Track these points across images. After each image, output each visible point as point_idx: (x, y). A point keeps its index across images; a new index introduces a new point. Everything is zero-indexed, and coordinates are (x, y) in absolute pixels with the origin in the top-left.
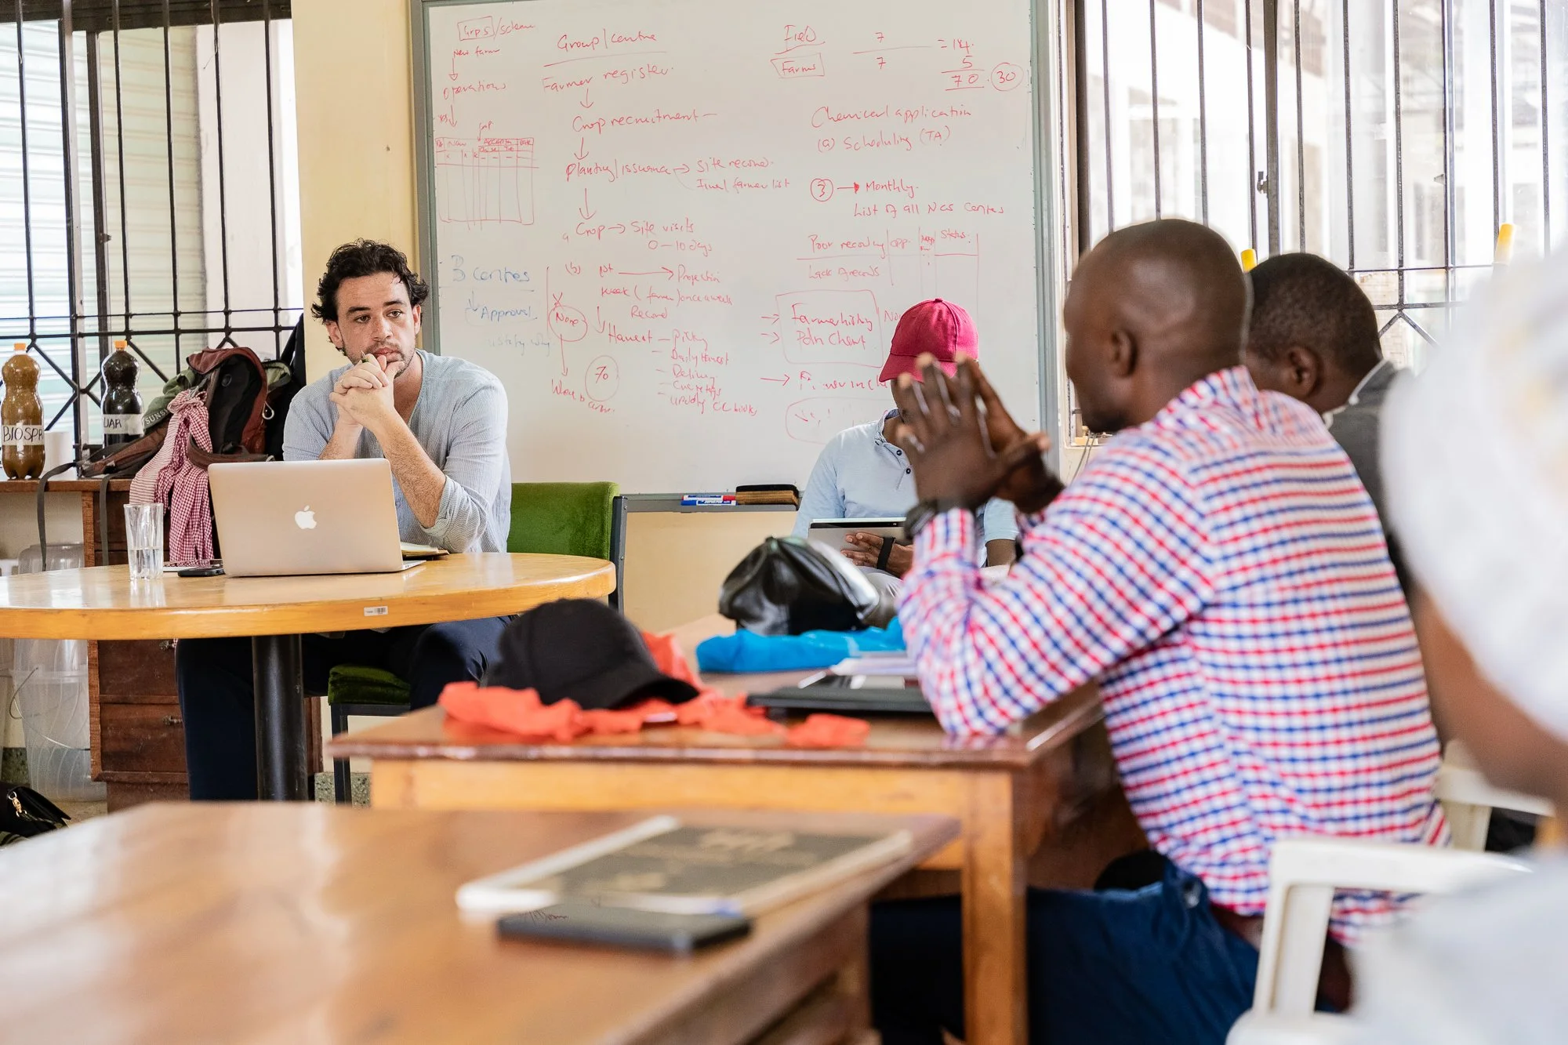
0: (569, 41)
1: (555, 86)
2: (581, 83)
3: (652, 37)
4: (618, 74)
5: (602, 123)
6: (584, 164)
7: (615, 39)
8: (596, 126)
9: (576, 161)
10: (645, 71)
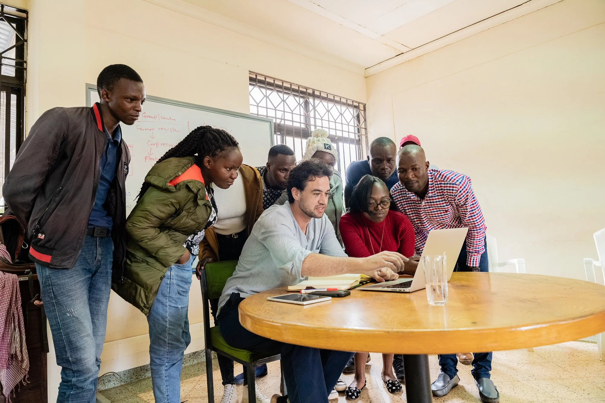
0: (146, 115)
1: (141, 129)
2: (150, 130)
3: (174, 120)
4: (163, 129)
5: (158, 144)
6: (151, 157)
7: (162, 117)
8: (156, 145)
9: (149, 156)
10: (172, 130)
